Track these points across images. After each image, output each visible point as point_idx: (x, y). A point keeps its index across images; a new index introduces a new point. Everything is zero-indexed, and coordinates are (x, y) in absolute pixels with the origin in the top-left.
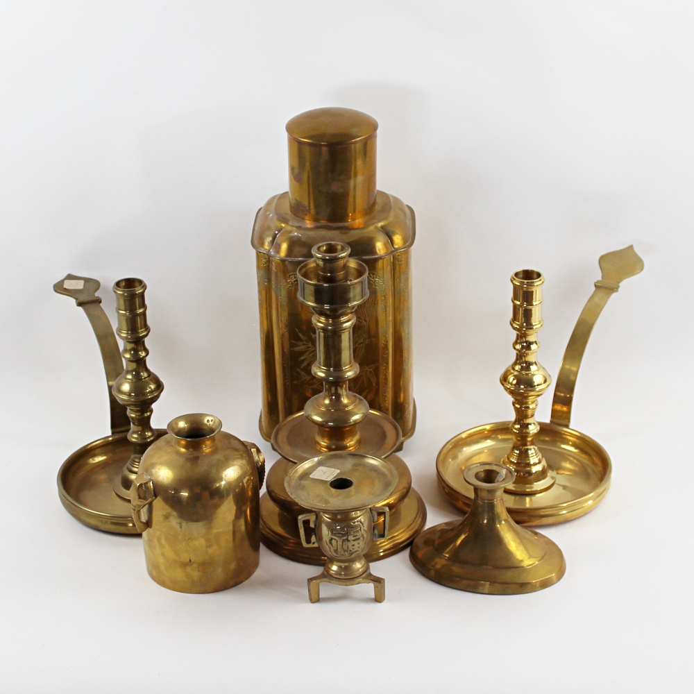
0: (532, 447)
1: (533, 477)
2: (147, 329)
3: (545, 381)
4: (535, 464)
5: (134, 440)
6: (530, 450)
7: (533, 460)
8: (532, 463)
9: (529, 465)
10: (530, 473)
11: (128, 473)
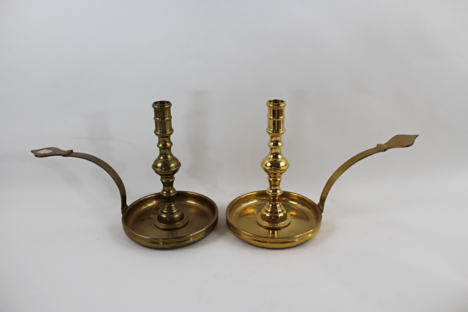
0: (278, 203)
1: (278, 220)
2: (172, 130)
3: (286, 166)
4: (280, 212)
5: (165, 195)
6: (278, 204)
7: (279, 210)
8: (278, 211)
9: (277, 213)
10: (277, 217)
11: (161, 213)
